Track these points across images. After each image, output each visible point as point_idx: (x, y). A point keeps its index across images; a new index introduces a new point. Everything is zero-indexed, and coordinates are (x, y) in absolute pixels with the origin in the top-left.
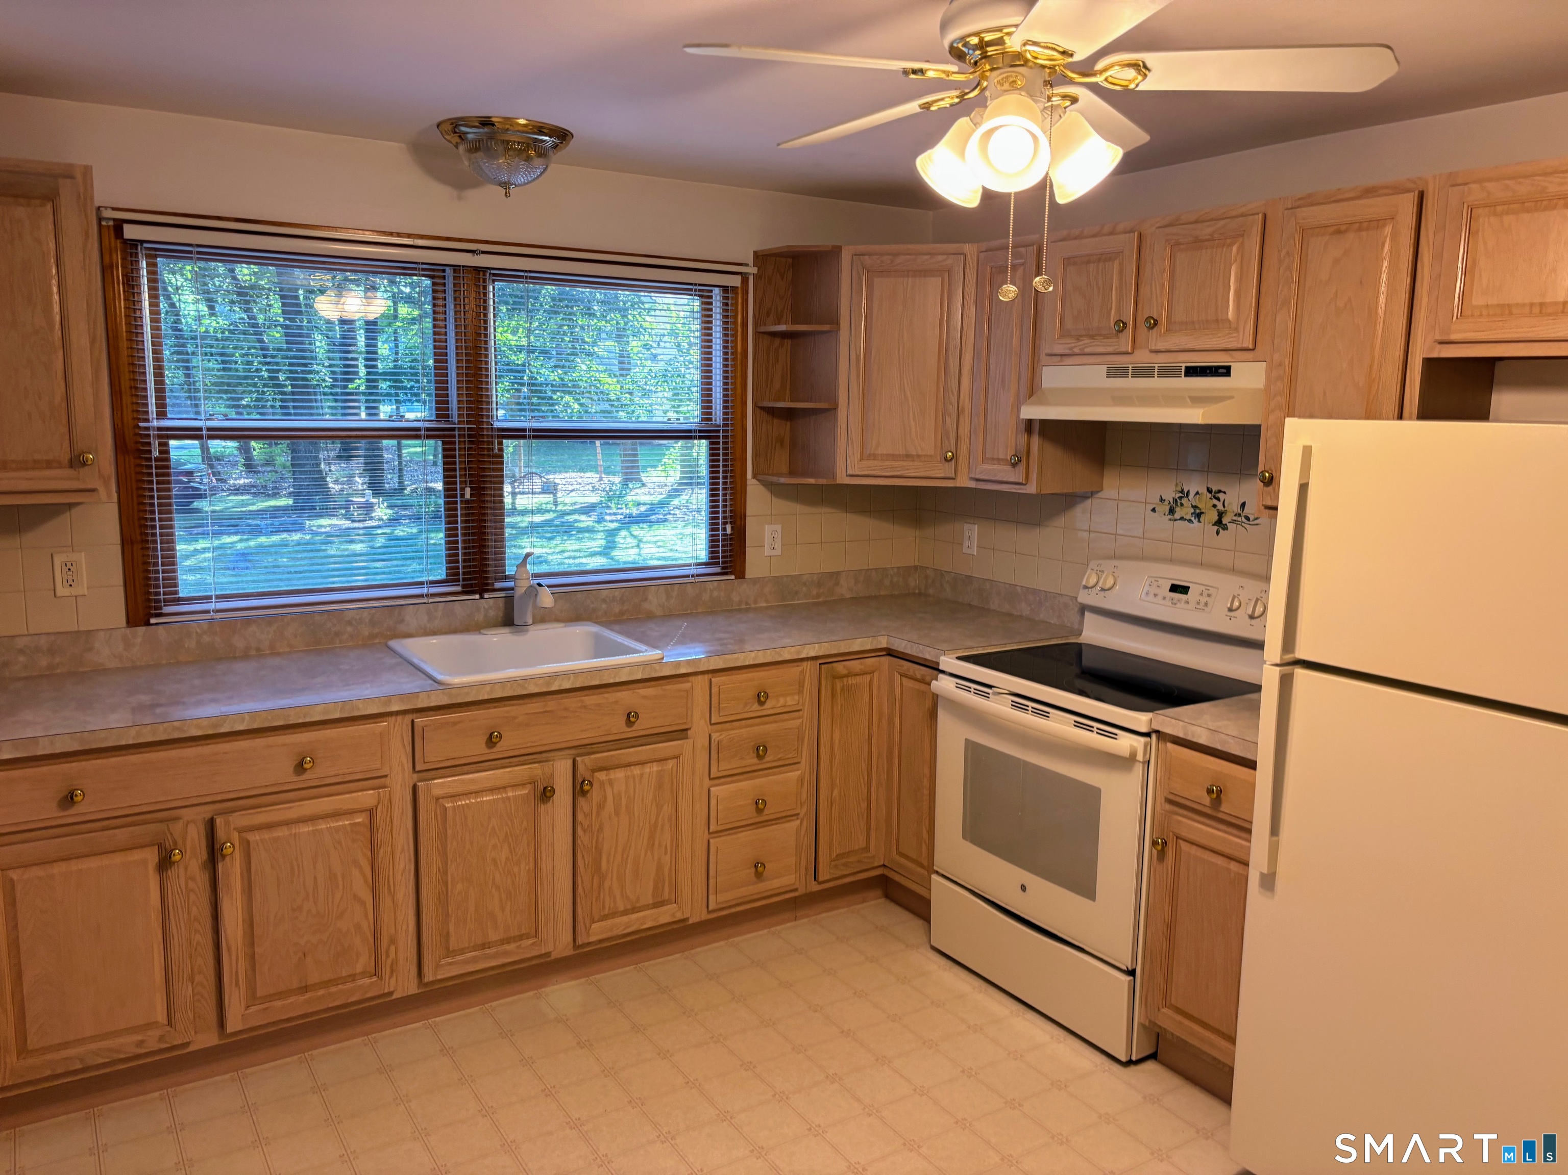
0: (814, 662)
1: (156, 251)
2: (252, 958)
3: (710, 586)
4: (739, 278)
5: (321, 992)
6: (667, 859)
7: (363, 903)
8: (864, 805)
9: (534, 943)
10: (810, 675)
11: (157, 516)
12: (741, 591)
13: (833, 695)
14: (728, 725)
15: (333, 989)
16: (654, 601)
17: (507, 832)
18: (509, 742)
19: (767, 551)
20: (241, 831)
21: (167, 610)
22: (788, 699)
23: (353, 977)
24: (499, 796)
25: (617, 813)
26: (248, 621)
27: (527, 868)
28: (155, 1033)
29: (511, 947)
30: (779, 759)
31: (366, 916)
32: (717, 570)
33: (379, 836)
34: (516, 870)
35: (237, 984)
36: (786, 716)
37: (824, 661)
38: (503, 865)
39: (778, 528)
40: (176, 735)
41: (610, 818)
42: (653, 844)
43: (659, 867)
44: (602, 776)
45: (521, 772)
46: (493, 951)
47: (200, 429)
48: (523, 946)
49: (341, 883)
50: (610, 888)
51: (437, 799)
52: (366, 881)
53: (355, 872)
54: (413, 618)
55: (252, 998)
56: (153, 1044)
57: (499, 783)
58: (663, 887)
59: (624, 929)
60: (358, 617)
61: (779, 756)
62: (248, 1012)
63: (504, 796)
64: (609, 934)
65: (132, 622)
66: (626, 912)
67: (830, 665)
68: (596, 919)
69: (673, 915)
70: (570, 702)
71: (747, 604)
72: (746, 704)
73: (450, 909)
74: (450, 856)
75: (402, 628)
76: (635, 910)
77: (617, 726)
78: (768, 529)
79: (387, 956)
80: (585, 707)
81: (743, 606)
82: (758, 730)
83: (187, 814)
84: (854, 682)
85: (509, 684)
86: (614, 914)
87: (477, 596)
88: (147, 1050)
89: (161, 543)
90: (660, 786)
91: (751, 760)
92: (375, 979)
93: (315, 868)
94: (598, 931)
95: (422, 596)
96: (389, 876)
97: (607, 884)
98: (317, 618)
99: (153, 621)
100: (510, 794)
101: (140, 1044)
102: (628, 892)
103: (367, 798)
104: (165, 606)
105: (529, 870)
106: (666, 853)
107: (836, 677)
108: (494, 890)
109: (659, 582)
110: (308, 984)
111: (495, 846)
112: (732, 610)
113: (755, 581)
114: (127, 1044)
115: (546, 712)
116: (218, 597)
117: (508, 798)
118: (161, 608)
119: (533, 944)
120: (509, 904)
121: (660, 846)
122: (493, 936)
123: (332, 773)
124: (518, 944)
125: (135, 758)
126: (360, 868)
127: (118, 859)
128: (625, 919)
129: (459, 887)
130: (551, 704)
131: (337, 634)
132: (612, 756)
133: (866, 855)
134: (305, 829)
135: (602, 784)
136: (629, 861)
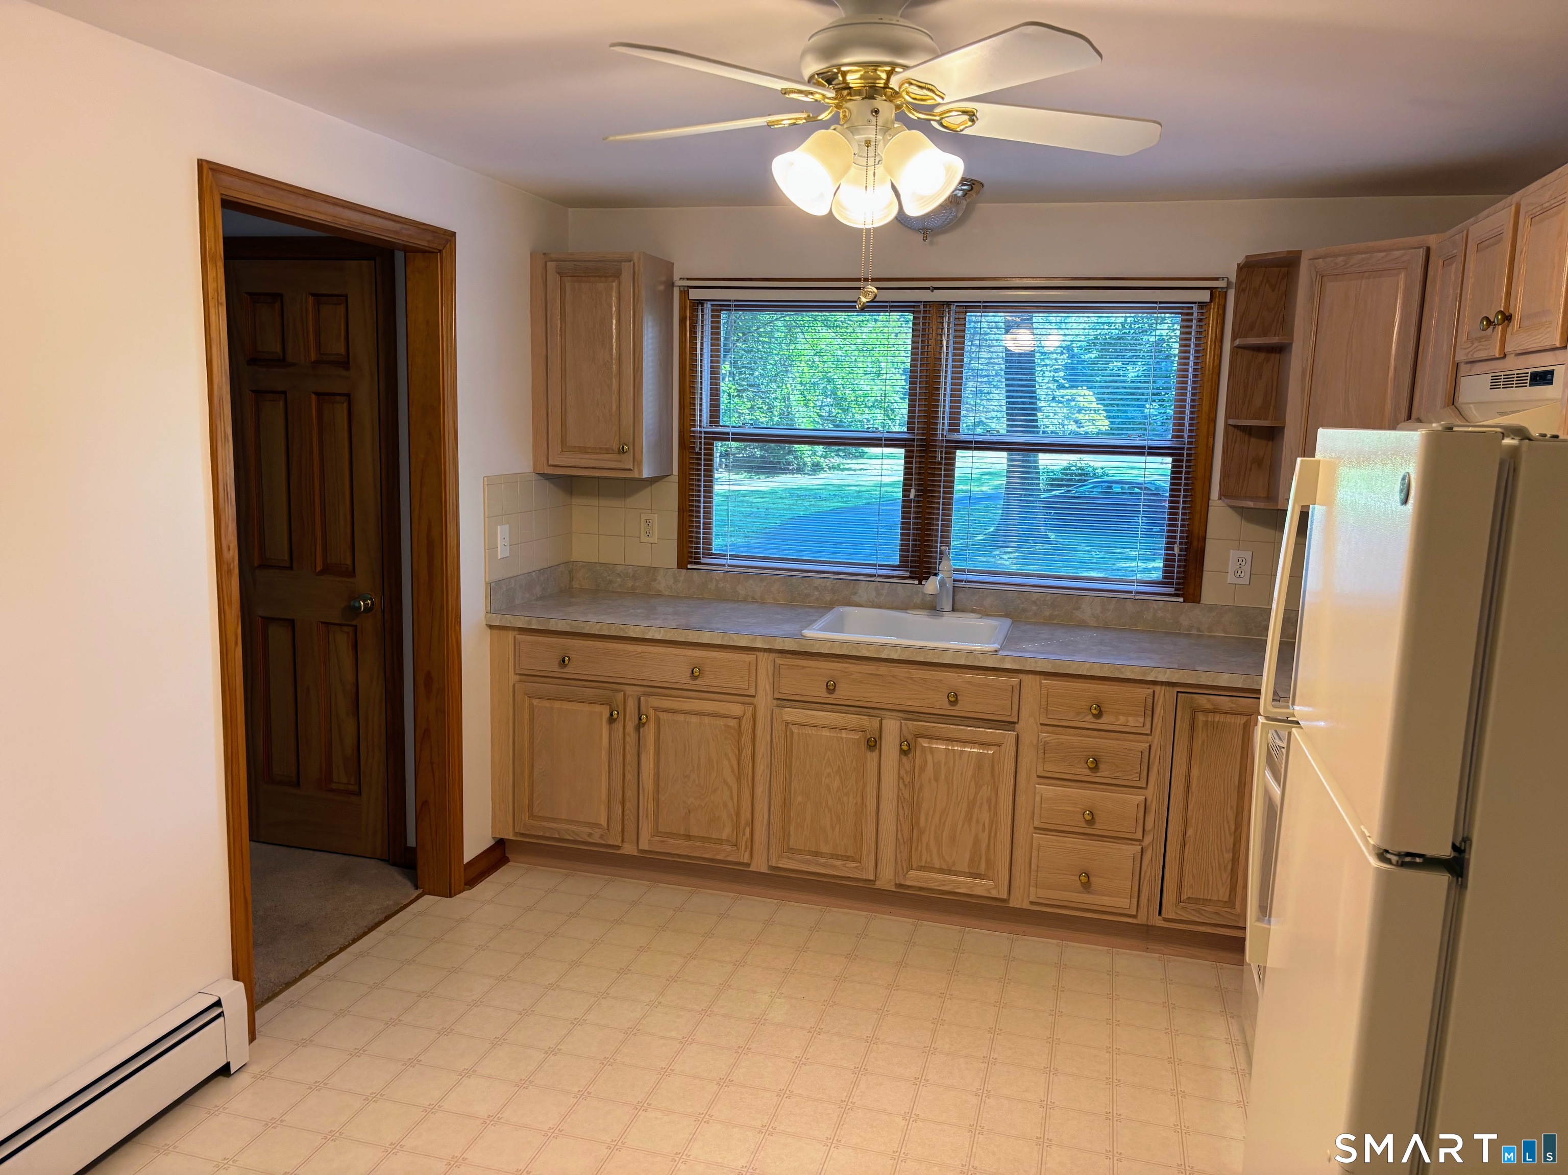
0: (1171, 688)
1: (720, 306)
2: (657, 801)
3: (1154, 605)
4: (1208, 292)
5: (699, 844)
6: (984, 837)
7: (730, 788)
8: (1228, 856)
9: (858, 866)
10: (1164, 701)
11: (702, 494)
12: (1190, 615)
13: (1192, 727)
14: (1060, 729)
15: (707, 845)
16: (1087, 611)
17: (839, 766)
18: (844, 692)
19: (1231, 578)
20: (657, 709)
21: (703, 561)
22: (1130, 719)
23: (720, 841)
24: (835, 735)
25: (936, 780)
26: (748, 576)
27: (855, 801)
28: (598, 832)
29: (839, 863)
30: (1115, 778)
31: (732, 798)
32: (1171, 590)
33: (743, 739)
34: (845, 799)
35: (647, 817)
36: (1131, 737)
37: (1182, 689)
38: (835, 792)
39: (1248, 555)
40: (622, 634)
41: (930, 782)
42: (971, 818)
43: (976, 842)
44: (925, 743)
45: (853, 719)
46: (822, 860)
47: (727, 434)
48: (847, 865)
49: (716, 768)
50: (927, 844)
51: (787, 724)
52: (733, 771)
53: (726, 762)
54: (865, 591)
55: (656, 832)
56: (596, 839)
57: (834, 724)
58: (980, 861)
59: (938, 886)
60: (823, 585)
61: (1117, 775)
62: (652, 839)
63: (839, 735)
64: (924, 885)
65: (682, 565)
66: (941, 871)
67: (1189, 695)
68: (915, 866)
69: (988, 890)
70: (901, 671)
71: (1199, 630)
72: (1079, 713)
73: (792, 814)
74: (794, 772)
75: (855, 598)
76: (950, 872)
77: (941, 703)
78: (1233, 554)
79: (744, 834)
80: (911, 678)
81: (1194, 632)
82: (1094, 742)
83: (630, 690)
84: (1222, 720)
85: (845, 645)
86: (931, 869)
87: (916, 582)
88: (594, 841)
89: (704, 513)
90: (979, 767)
91: (1082, 771)
92: (735, 848)
93: (699, 751)
94: (915, 878)
95: (873, 576)
96: (748, 773)
97: (925, 839)
98: (794, 580)
99: (689, 566)
100: (844, 736)
101: (590, 835)
102: (944, 852)
103: (736, 709)
104: (703, 557)
105: (856, 803)
106: (983, 831)
107: (1195, 711)
108: (826, 810)
109: (1096, 594)
110: (691, 834)
111: (829, 774)
112: (1179, 634)
113: (1211, 608)
114: (583, 833)
115: (877, 675)
116: (731, 556)
117: (842, 738)
118: (699, 558)
119: (856, 867)
120: (838, 827)
121: (977, 821)
122: (825, 849)
123: (714, 684)
124: (845, 862)
125: (599, 644)
126: (729, 759)
127: (586, 708)
128: (941, 876)
129: (799, 799)
130: (883, 669)
131: (807, 595)
132: (933, 727)
133: (1229, 910)
134: (694, 719)
135: (923, 748)
136: (947, 825)
